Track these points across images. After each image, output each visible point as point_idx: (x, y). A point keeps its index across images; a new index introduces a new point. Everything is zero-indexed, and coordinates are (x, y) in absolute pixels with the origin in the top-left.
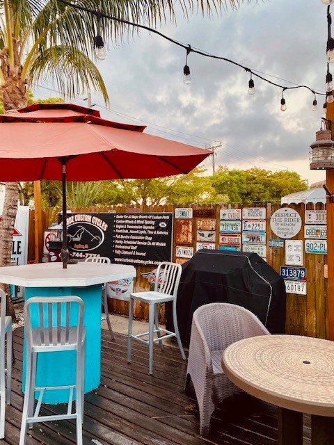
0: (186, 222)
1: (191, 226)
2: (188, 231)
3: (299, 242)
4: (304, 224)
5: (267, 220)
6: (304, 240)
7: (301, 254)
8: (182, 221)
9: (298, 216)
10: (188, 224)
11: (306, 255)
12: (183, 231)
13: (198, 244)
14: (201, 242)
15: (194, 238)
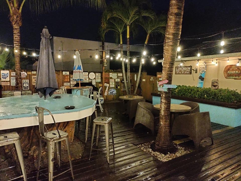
0: (67, 75)
1: (69, 77)
2: (68, 78)
3: (95, 80)
4: (96, 76)
5: (88, 75)
6: (96, 79)
7: (95, 82)
8: (66, 75)
9: (94, 74)
10: (68, 76)
11: (96, 82)
12: (66, 78)
13: (71, 82)
14: (72, 81)
15: (70, 80)
